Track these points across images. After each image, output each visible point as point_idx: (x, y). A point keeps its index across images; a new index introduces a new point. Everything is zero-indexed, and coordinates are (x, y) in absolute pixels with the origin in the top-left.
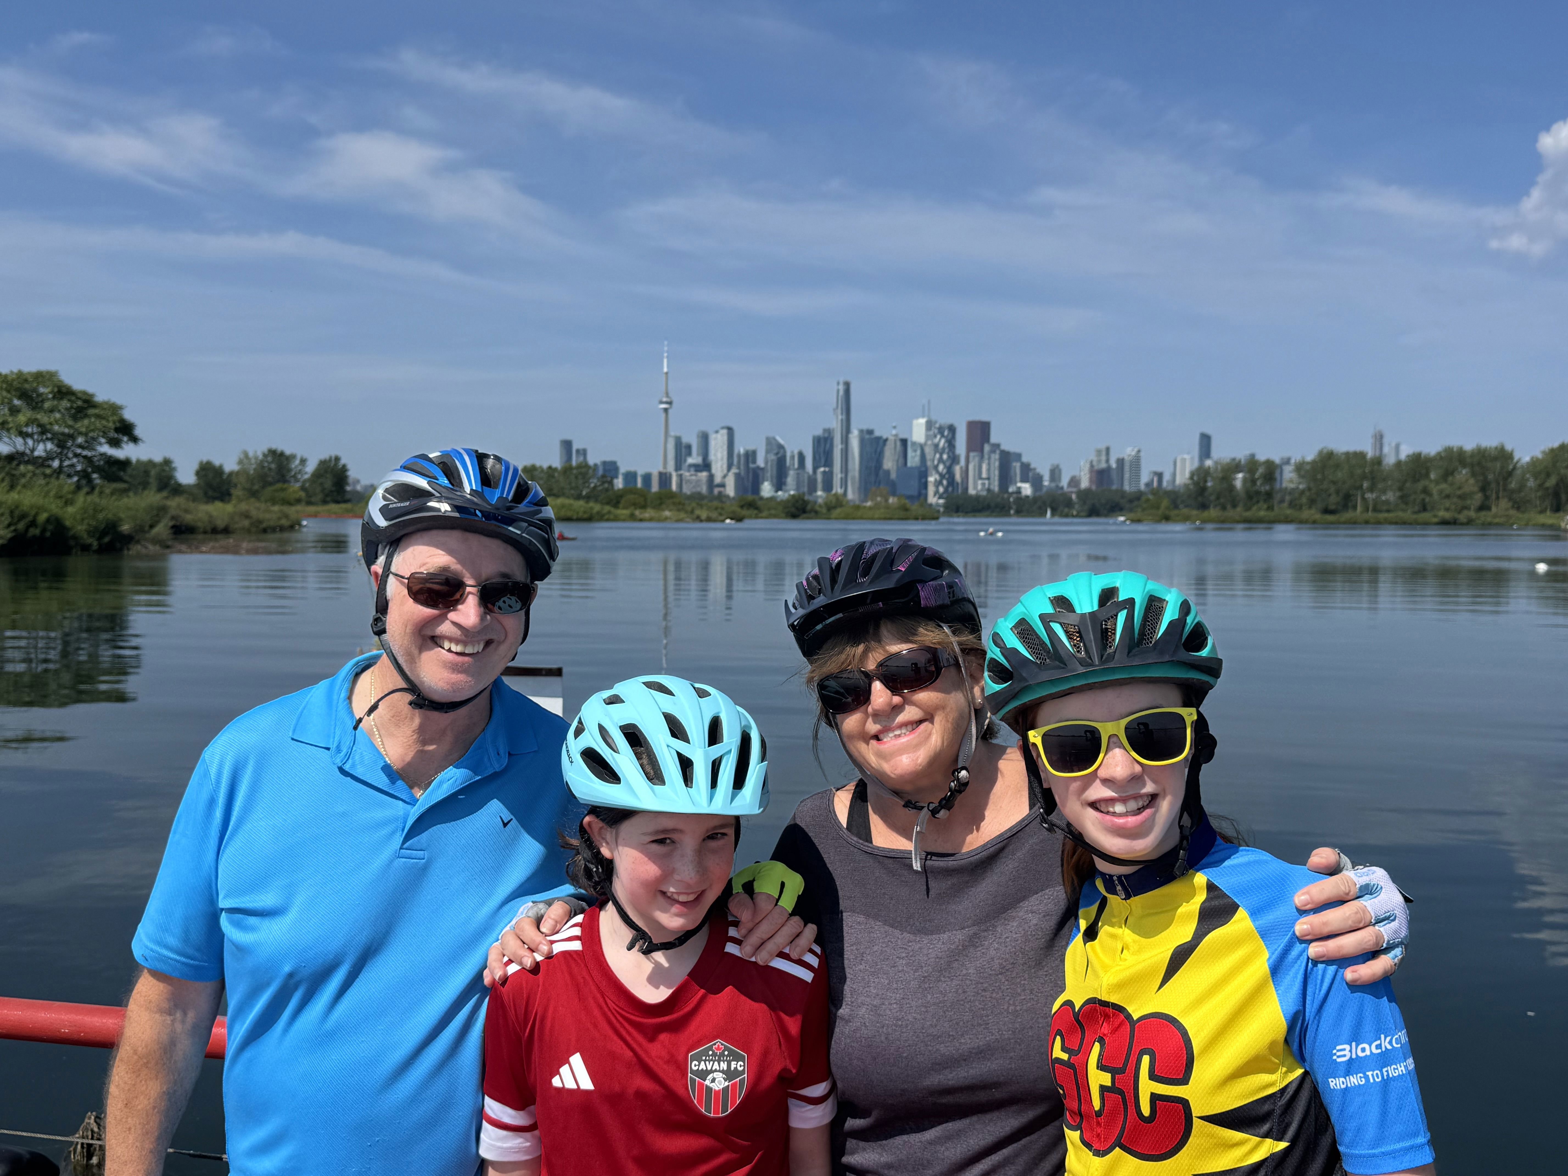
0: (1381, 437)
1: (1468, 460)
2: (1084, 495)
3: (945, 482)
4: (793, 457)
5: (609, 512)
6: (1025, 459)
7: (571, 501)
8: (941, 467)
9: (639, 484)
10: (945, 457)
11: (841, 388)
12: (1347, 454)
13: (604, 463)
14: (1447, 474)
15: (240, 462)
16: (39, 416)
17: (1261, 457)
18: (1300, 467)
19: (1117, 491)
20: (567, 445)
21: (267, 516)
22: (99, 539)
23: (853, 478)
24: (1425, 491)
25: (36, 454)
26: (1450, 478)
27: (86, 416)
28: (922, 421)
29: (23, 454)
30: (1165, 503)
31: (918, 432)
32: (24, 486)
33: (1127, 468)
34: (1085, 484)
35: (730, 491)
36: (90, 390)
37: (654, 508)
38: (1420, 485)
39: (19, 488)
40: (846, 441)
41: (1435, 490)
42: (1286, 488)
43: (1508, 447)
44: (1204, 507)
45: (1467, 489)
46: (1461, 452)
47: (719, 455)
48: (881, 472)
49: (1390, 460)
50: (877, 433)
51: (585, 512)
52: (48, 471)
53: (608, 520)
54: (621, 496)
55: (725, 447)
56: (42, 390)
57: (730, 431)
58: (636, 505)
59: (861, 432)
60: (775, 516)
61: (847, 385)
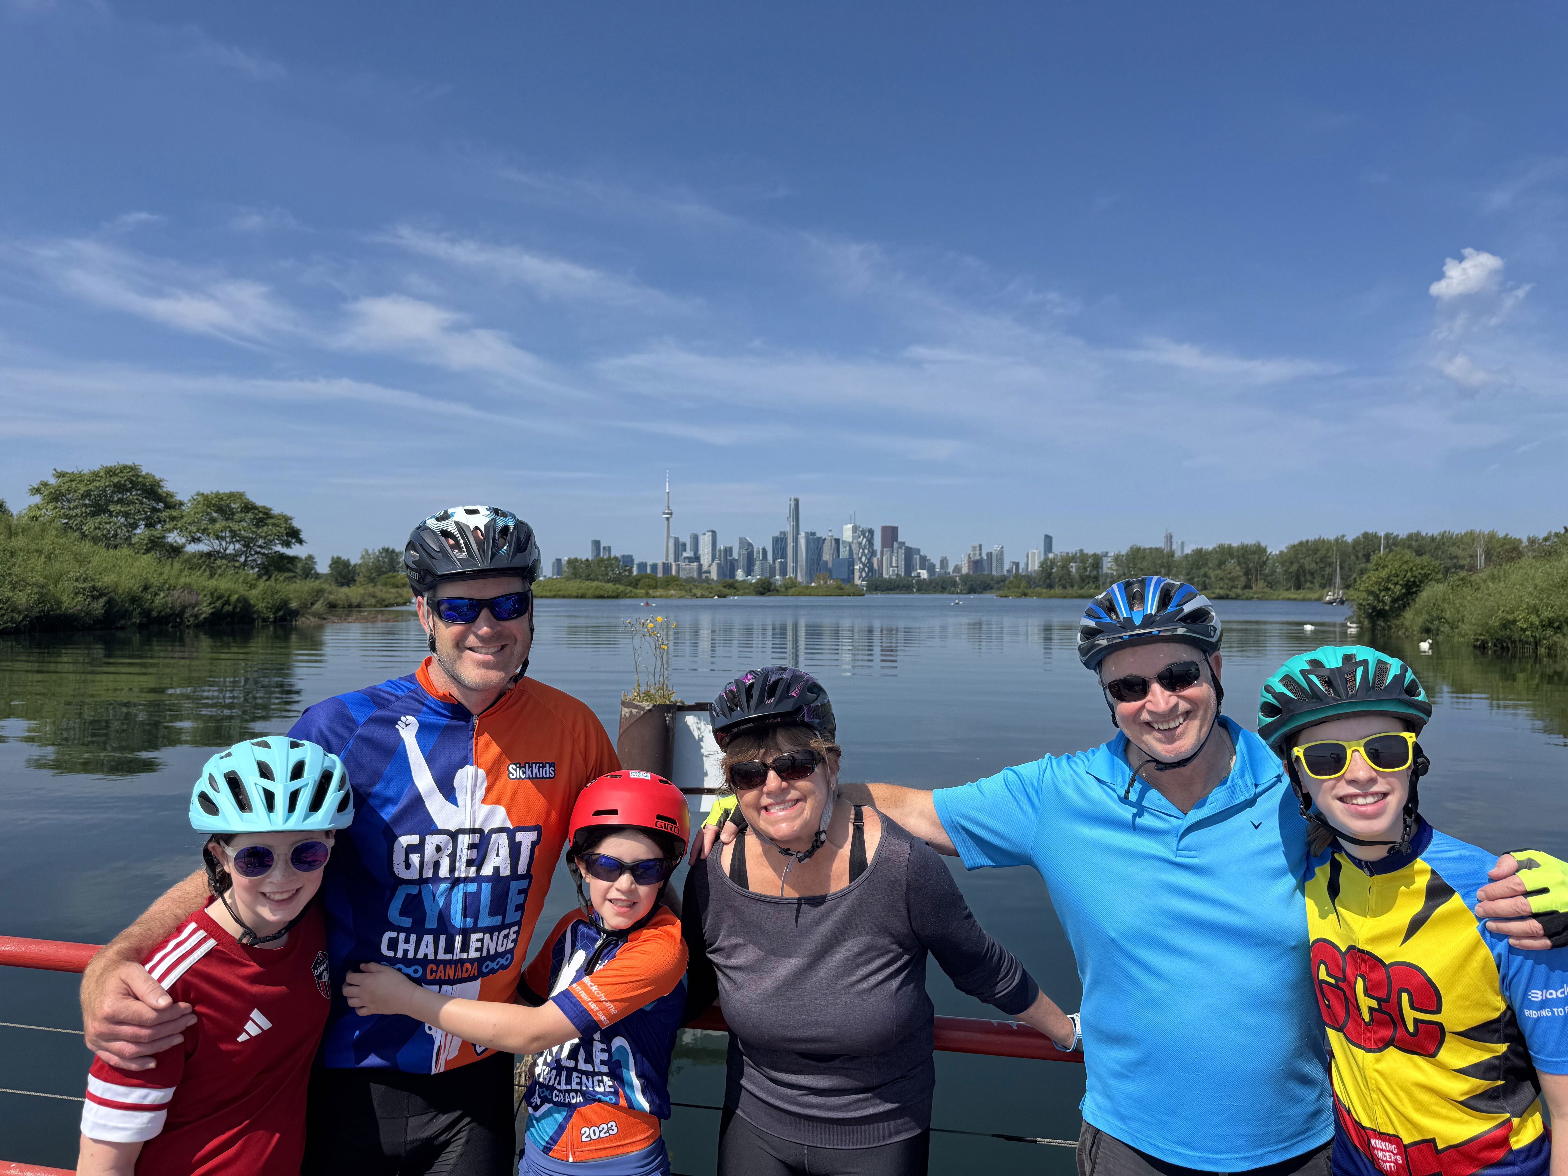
0: (1171, 537)
1: (1236, 554)
2: (965, 578)
3: (866, 569)
4: (758, 552)
5: (631, 591)
6: (922, 553)
7: (603, 584)
8: (863, 559)
9: (649, 571)
10: (866, 551)
11: (793, 503)
12: (1151, 549)
13: (623, 556)
14: (1221, 563)
15: (363, 557)
16: (231, 525)
17: (1090, 551)
18: (1117, 559)
19: (988, 575)
20: (597, 544)
21: (388, 596)
22: (274, 613)
23: (802, 566)
24: (1205, 575)
25: (228, 552)
26: (1223, 567)
27: (266, 524)
28: (850, 526)
29: (218, 552)
30: (1023, 584)
31: (847, 534)
32: (220, 575)
33: (994, 560)
34: (965, 570)
35: (714, 575)
36: (269, 506)
37: (662, 588)
38: (1202, 571)
39: (217, 576)
40: (796, 540)
41: (1212, 574)
42: (1106, 573)
43: (1263, 545)
44: (1050, 586)
45: (1234, 574)
46: (1230, 547)
47: (706, 550)
48: (821, 563)
49: (1178, 554)
50: (818, 535)
51: (613, 591)
52: (237, 564)
53: (630, 597)
54: (639, 580)
55: (710, 545)
56: (233, 506)
57: (714, 533)
58: (650, 587)
59: (807, 533)
60: (748, 594)
61: (797, 501)
